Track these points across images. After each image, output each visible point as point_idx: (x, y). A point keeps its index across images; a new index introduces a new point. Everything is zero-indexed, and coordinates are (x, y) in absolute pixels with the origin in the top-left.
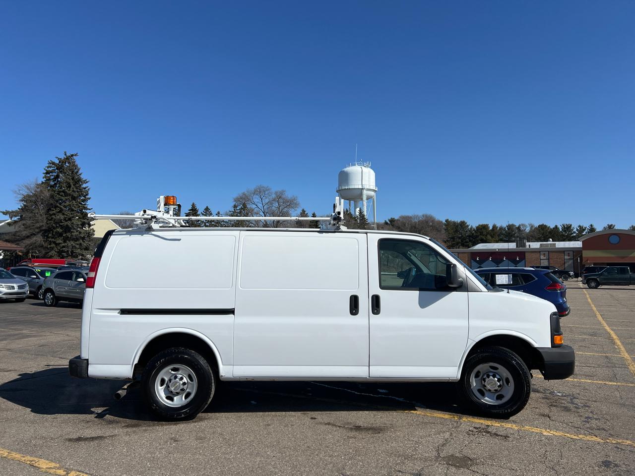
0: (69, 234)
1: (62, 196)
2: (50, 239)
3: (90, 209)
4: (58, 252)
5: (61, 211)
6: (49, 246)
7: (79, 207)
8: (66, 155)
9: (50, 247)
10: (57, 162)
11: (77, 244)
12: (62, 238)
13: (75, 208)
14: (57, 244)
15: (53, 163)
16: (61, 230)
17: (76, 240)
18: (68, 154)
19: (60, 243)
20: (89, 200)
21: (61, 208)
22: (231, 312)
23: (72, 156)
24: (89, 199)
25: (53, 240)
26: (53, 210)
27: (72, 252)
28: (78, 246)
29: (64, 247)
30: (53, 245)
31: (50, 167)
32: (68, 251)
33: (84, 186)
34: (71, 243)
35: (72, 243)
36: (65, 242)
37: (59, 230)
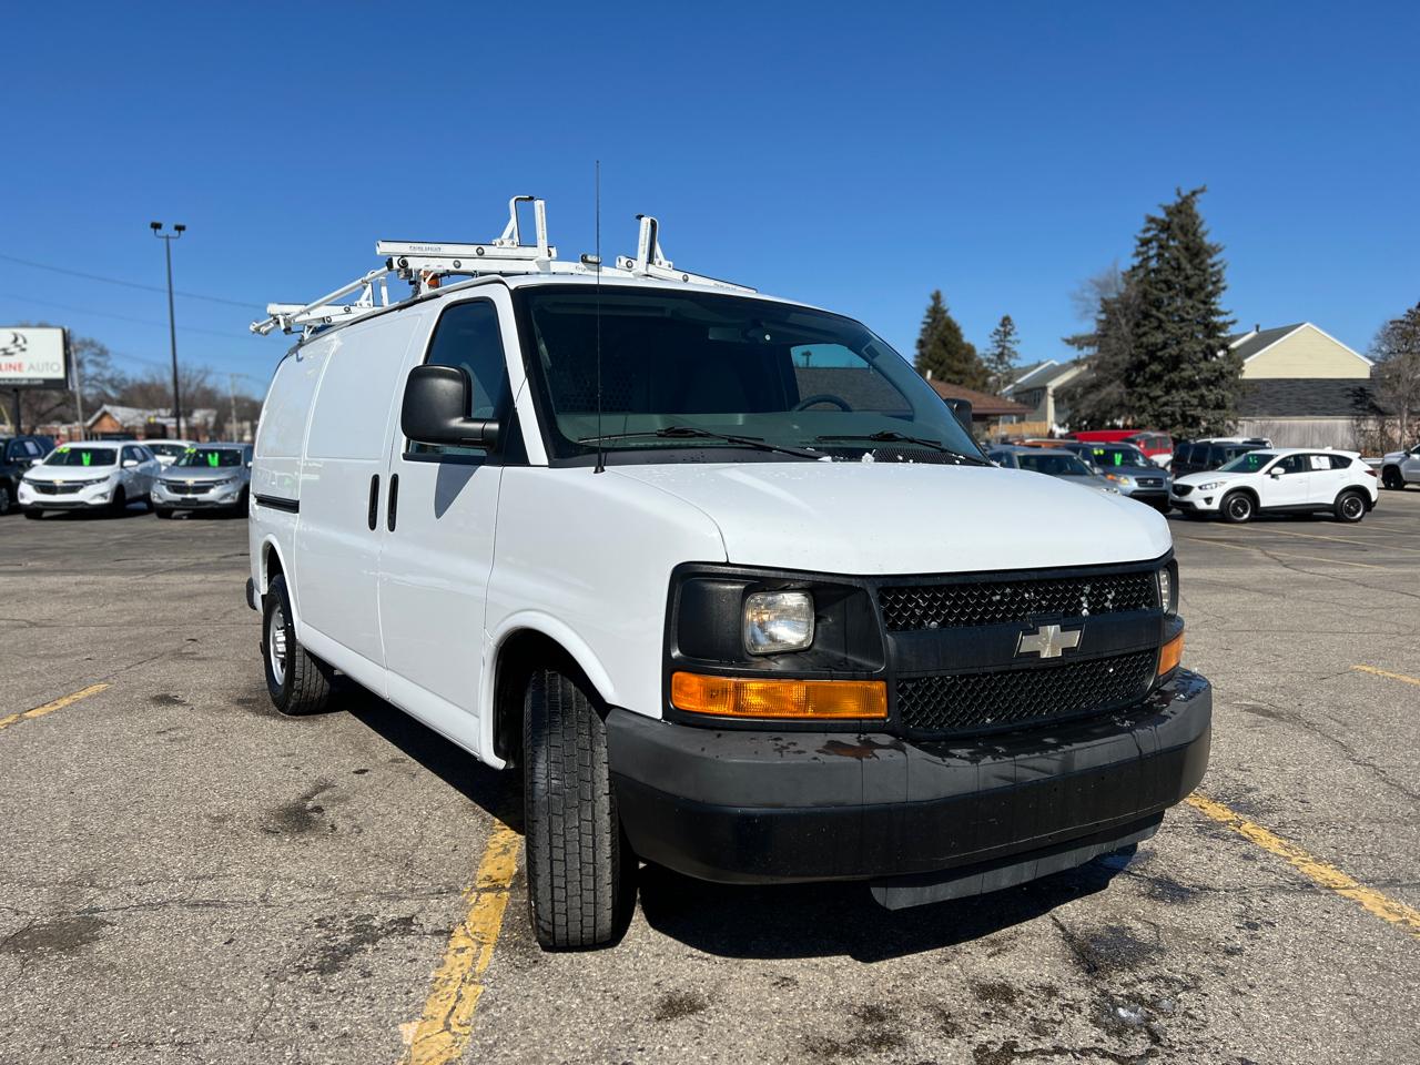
0: (1175, 376)
1: (1161, 290)
2: (1139, 389)
3: (1226, 314)
4: (1154, 416)
5: (1160, 327)
6: (1137, 405)
7: (1199, 310)
8: (1179, 194)
9: (1140, 407)
10: (1161, 215)
11: (1194, 397)
12: (1163, 384)
13: (1188, 313)
14: (1153, 400)
15: (1152, 220)
16: (1160, 368)
17: (1192, 385)
18: (1185, 192)
19: (1159, 397)
20: (1223, 292)
21: (1158, 319)
22: (292, 506)
23: (1194, 193)
24: (1224, 288)
25: (1145, 390)
26: (1145, 325)
27: (1184, 415)
28: (1195, 402)
29: (1166, 404)
30: (1145, 402)
31: (1148, 230)
32: (1173, 413)
33: (1215, 259)
34: (1180, 396)
35: (1183, 394)
36: (1167, 392)
37: (1156, 367)
